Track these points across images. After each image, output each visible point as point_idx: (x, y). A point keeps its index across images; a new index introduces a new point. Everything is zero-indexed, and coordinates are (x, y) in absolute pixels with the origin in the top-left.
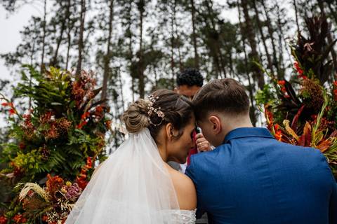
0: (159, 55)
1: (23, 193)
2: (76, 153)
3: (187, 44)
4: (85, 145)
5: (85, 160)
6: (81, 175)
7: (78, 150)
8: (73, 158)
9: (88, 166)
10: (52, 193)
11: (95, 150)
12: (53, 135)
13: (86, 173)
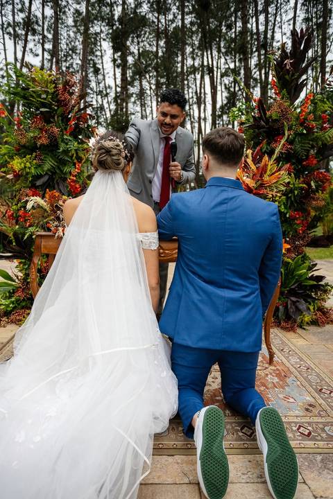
0: (143, 21)
1: (29, 206)
2: (66, 158)
3: (174, 9)
4: (73, 152)
5: (74, 164)
6: (72, 177)
7: (68, 156)
8: (63, 163)
9: (77, 170)
10: (52, 205)
11: (83, 156)
12: (44, 141)
13: (76, 176)
